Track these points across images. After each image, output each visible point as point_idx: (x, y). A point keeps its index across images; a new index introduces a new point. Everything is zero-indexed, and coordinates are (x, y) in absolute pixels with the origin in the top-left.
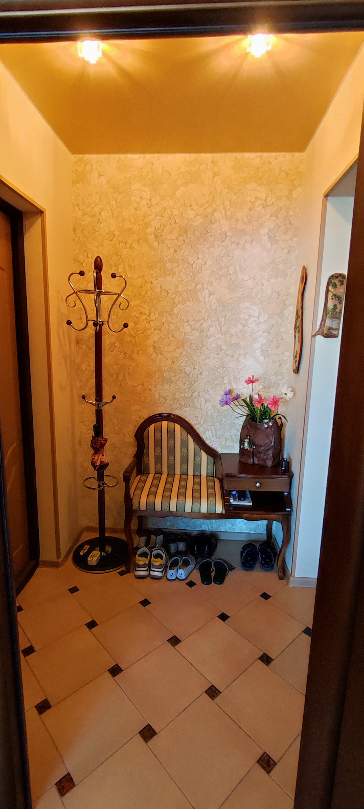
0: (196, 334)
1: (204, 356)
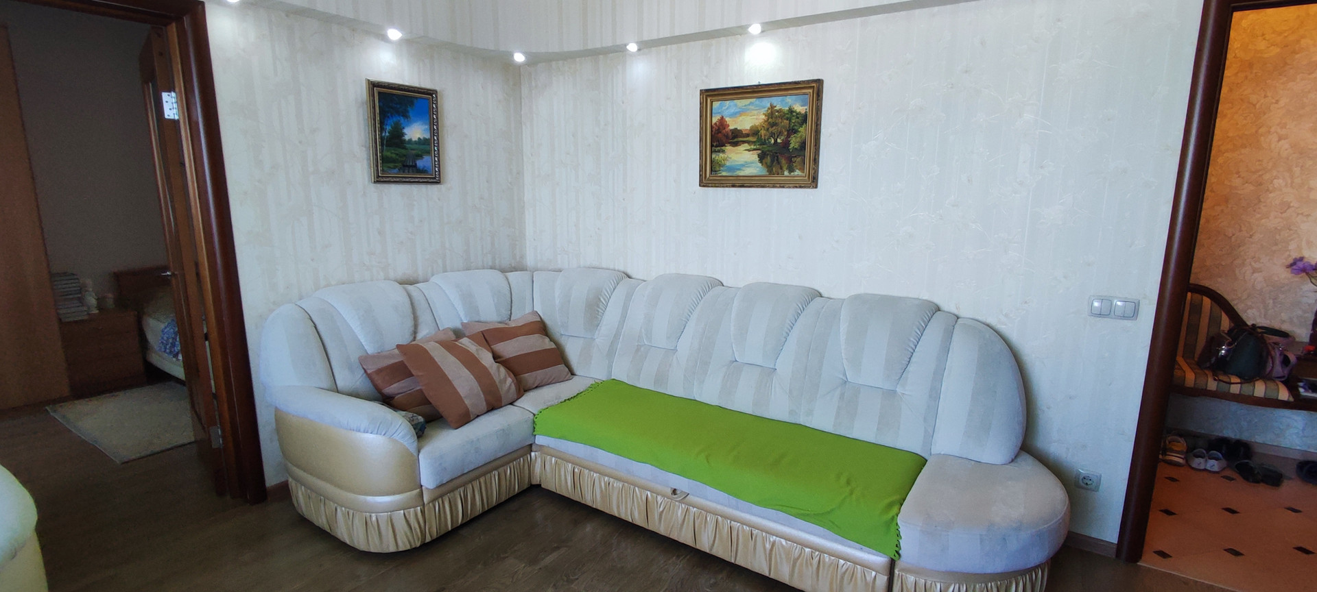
0: (1250, 188)
1: (1259, 216)
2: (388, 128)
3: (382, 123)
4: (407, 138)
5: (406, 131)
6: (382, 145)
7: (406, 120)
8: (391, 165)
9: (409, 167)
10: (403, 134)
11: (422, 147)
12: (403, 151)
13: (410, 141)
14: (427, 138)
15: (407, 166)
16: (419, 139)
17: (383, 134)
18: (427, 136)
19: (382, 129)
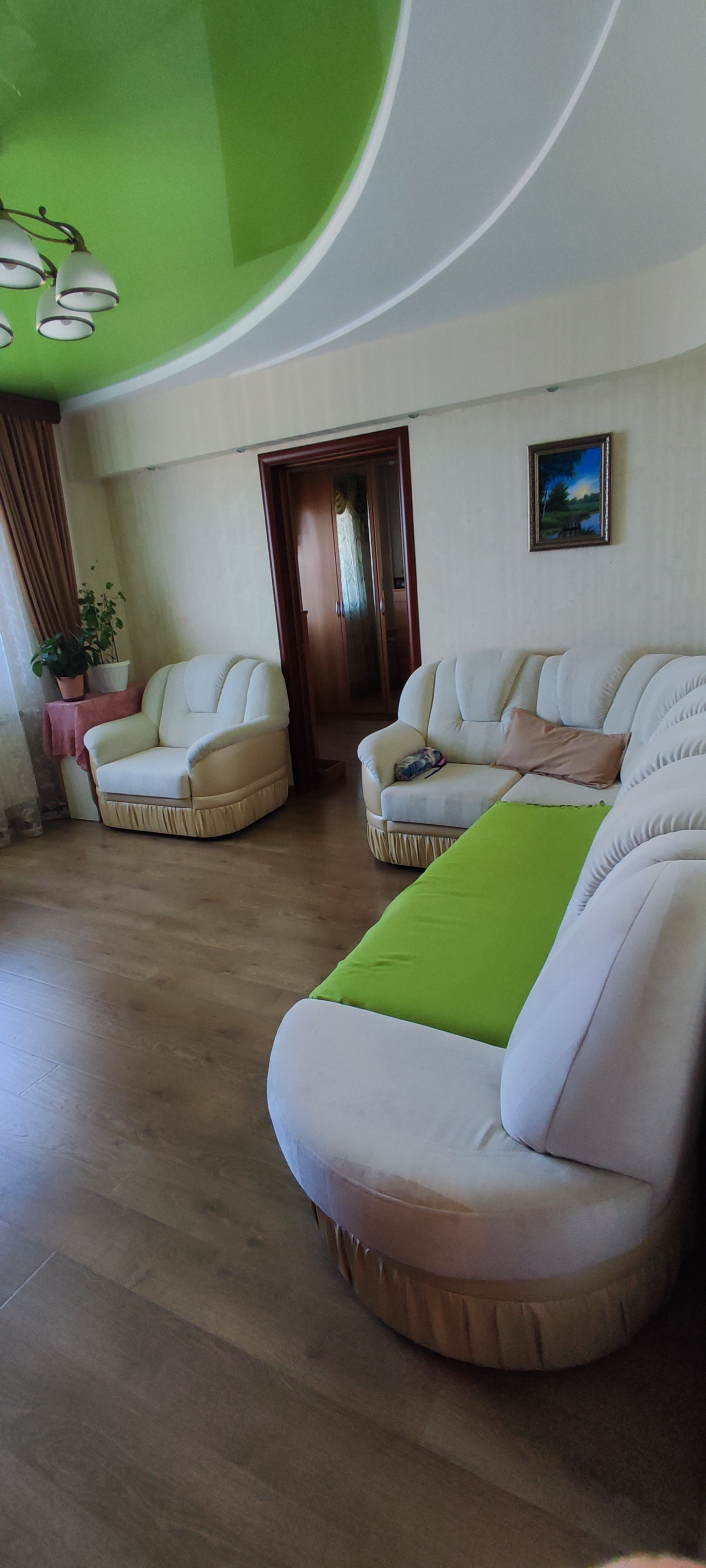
2: (549, 492)
3: (542, 488)
4: (570, 498)
5: (568, 491)
6: (541, 511)
7: (570, 479)
8: (550, 531)
9: (571, 529)
10: (566, 495)
11: (589, 505)
12: (565, 514)
13: (574, 501)
14: (596, 493)
15: (568, 529)
16: (586, 496)
17: (543, 500)
18: (596, 491)
19: (541, 494)
